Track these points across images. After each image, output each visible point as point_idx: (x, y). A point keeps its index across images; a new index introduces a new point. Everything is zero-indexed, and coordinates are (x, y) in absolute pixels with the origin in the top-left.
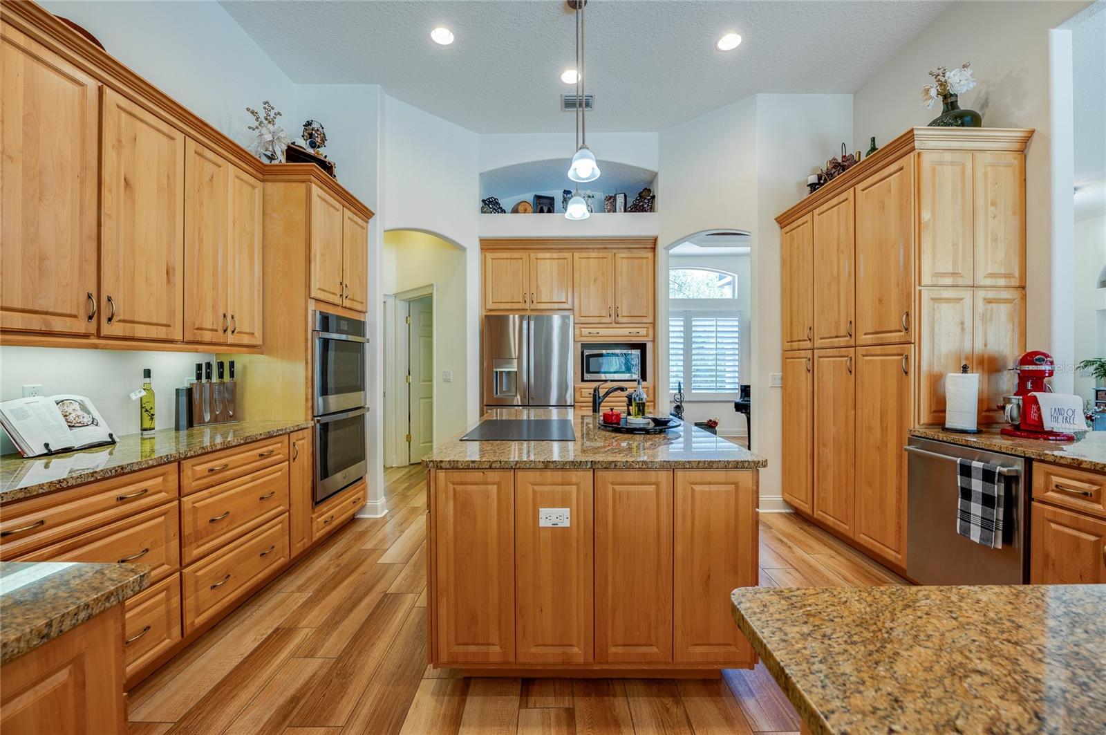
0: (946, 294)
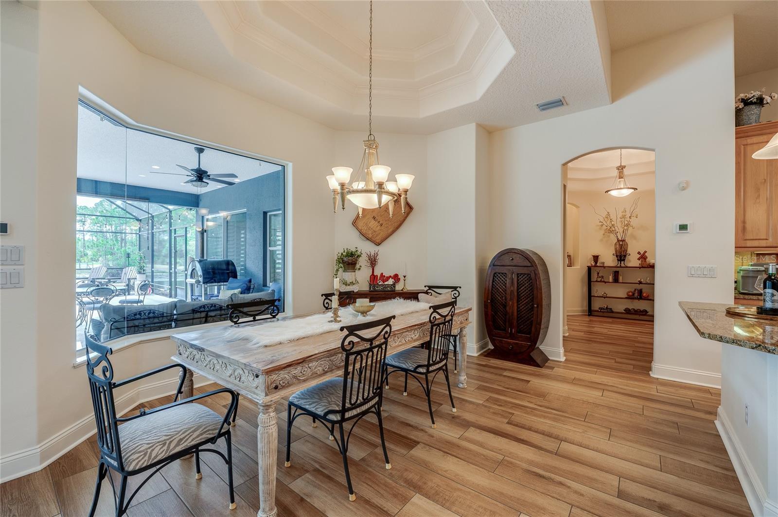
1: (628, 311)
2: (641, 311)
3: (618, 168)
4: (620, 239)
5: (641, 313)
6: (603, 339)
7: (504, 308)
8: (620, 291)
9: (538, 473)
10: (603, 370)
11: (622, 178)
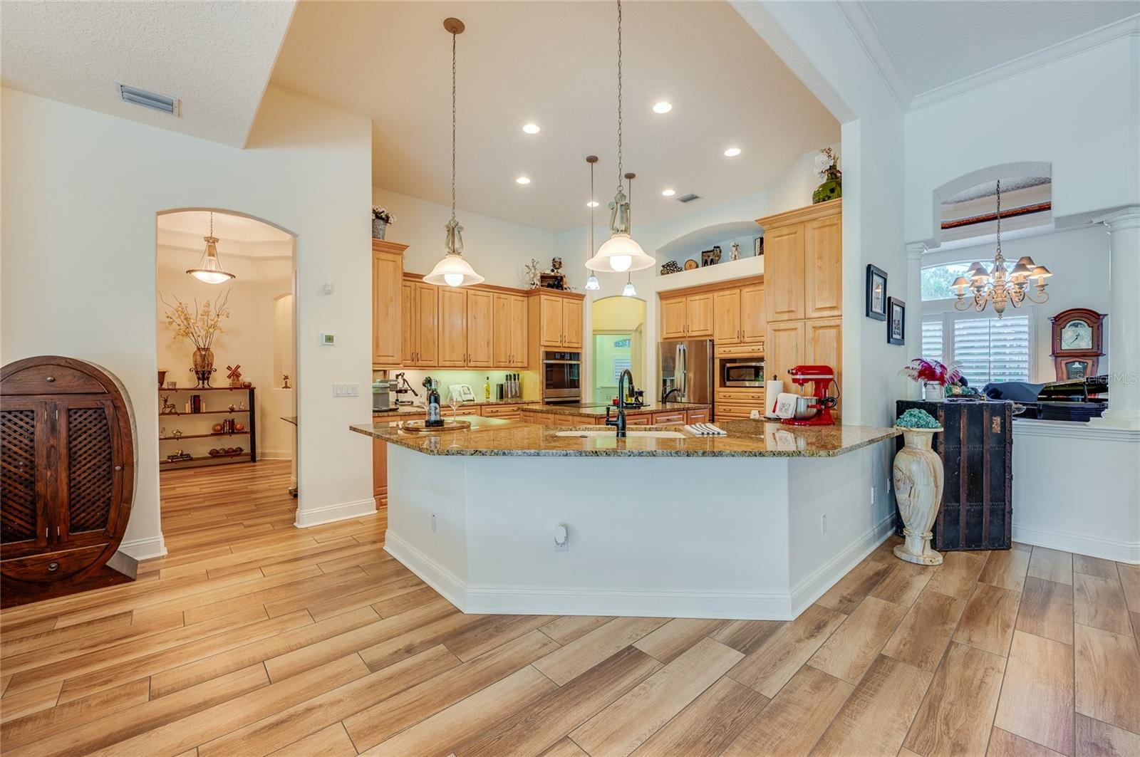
0: (783, 326)
1: (215, 454)
2: (234, 451)
3: (207, 239)
4: (203, 347)
5: (234, 453)
6: (200, 503)
7: (26, 487)
8: (202, 426)
9: (270, 725)
10: (239, 543)
11: (213, 256)
